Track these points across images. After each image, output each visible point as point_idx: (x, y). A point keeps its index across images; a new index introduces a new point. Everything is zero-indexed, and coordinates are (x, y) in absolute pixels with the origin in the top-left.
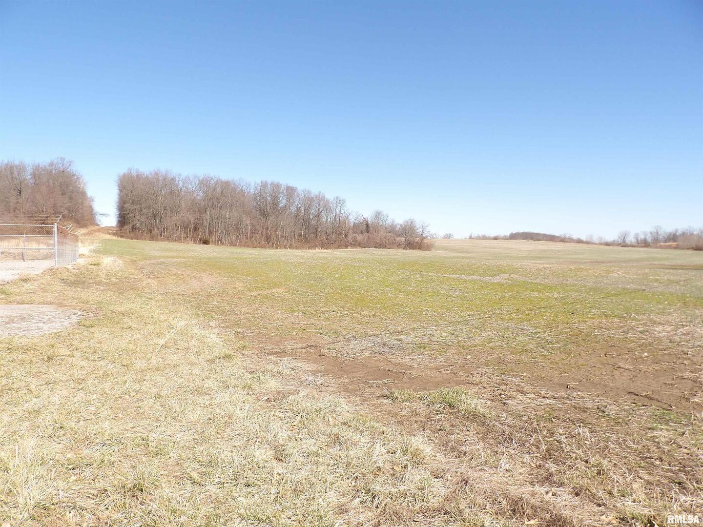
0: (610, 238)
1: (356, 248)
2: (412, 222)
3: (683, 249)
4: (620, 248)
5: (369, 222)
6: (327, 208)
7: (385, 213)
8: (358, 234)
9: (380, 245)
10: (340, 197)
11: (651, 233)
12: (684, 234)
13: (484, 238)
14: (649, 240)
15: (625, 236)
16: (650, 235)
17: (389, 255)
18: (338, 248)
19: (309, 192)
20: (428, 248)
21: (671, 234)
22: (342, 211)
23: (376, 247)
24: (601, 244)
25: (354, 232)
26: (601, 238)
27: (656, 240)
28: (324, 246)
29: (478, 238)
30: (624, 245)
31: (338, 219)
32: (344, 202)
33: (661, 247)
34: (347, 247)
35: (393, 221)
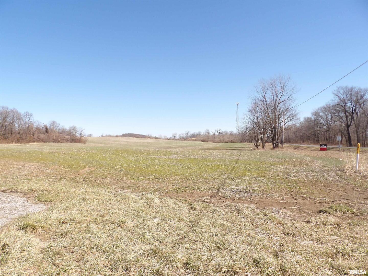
0: (169, 136)
1: (40, 143)
2: (74, 128)
3: (198, 141)
4: (174, 141)
5: (48, 127)
6: (19, 119)
7: (58, 122)
8: (41, 134)
9: (56, 141)
10: (28, 112)
11: (185, 134)
12: (198, 135)
13: (110, 136)
14: (185, 137)
15: (175, 136)
16: (185, 135)
17: (63, 146)
18: (28, 143)
19: (7, 108)
20: (85, 142)
21: (192, 134)
22: (31, 121)
23: (53, 142)
24: (165, 139)
25: (38, 133)
26: (165, 136)
27: (187, 137)
28: (18, 141)
29: (106, 136)
30: (175, 139)
31: (27, 125)
32: (32, 115)
33: (190, 140)
34: (34, 142)
35: (63, 127)
